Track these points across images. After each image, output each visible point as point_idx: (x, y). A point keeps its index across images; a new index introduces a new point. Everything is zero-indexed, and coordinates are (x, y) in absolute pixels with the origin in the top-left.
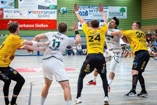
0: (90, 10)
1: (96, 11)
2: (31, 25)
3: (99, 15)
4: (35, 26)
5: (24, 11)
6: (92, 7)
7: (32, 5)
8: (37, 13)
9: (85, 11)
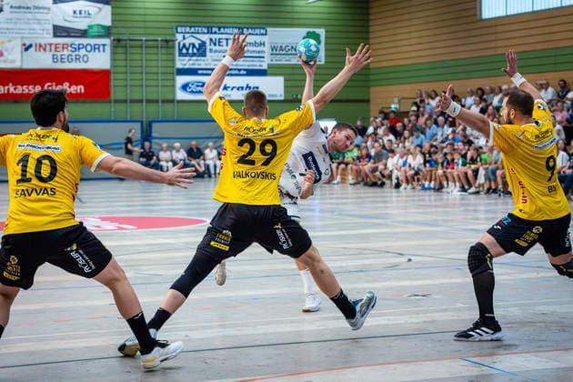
0: (211, 40)
2: (31, 87)
5: (9, 45)
6: (219, 29)
7: (36, 27)
8: (51, 50)
9: (197, 43)
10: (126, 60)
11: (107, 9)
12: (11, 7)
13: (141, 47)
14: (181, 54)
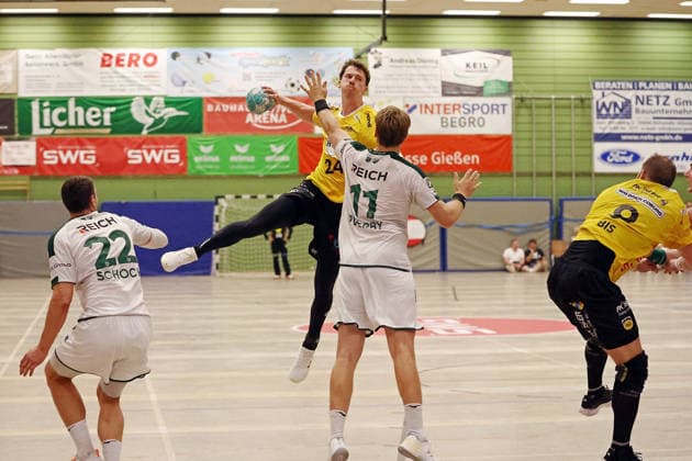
0: (637, 97)
1: (662, 100)
2: (414, 158)
3: (672, 115)
4: (429, 161)
6: (648, 85)
7: (421, 83)
8: (439, 112)
9: (620, 102)
10: (532, 123)
11: (508, 61)
12: (392, 61)
13: (550, 107)
14: (600, 115)
